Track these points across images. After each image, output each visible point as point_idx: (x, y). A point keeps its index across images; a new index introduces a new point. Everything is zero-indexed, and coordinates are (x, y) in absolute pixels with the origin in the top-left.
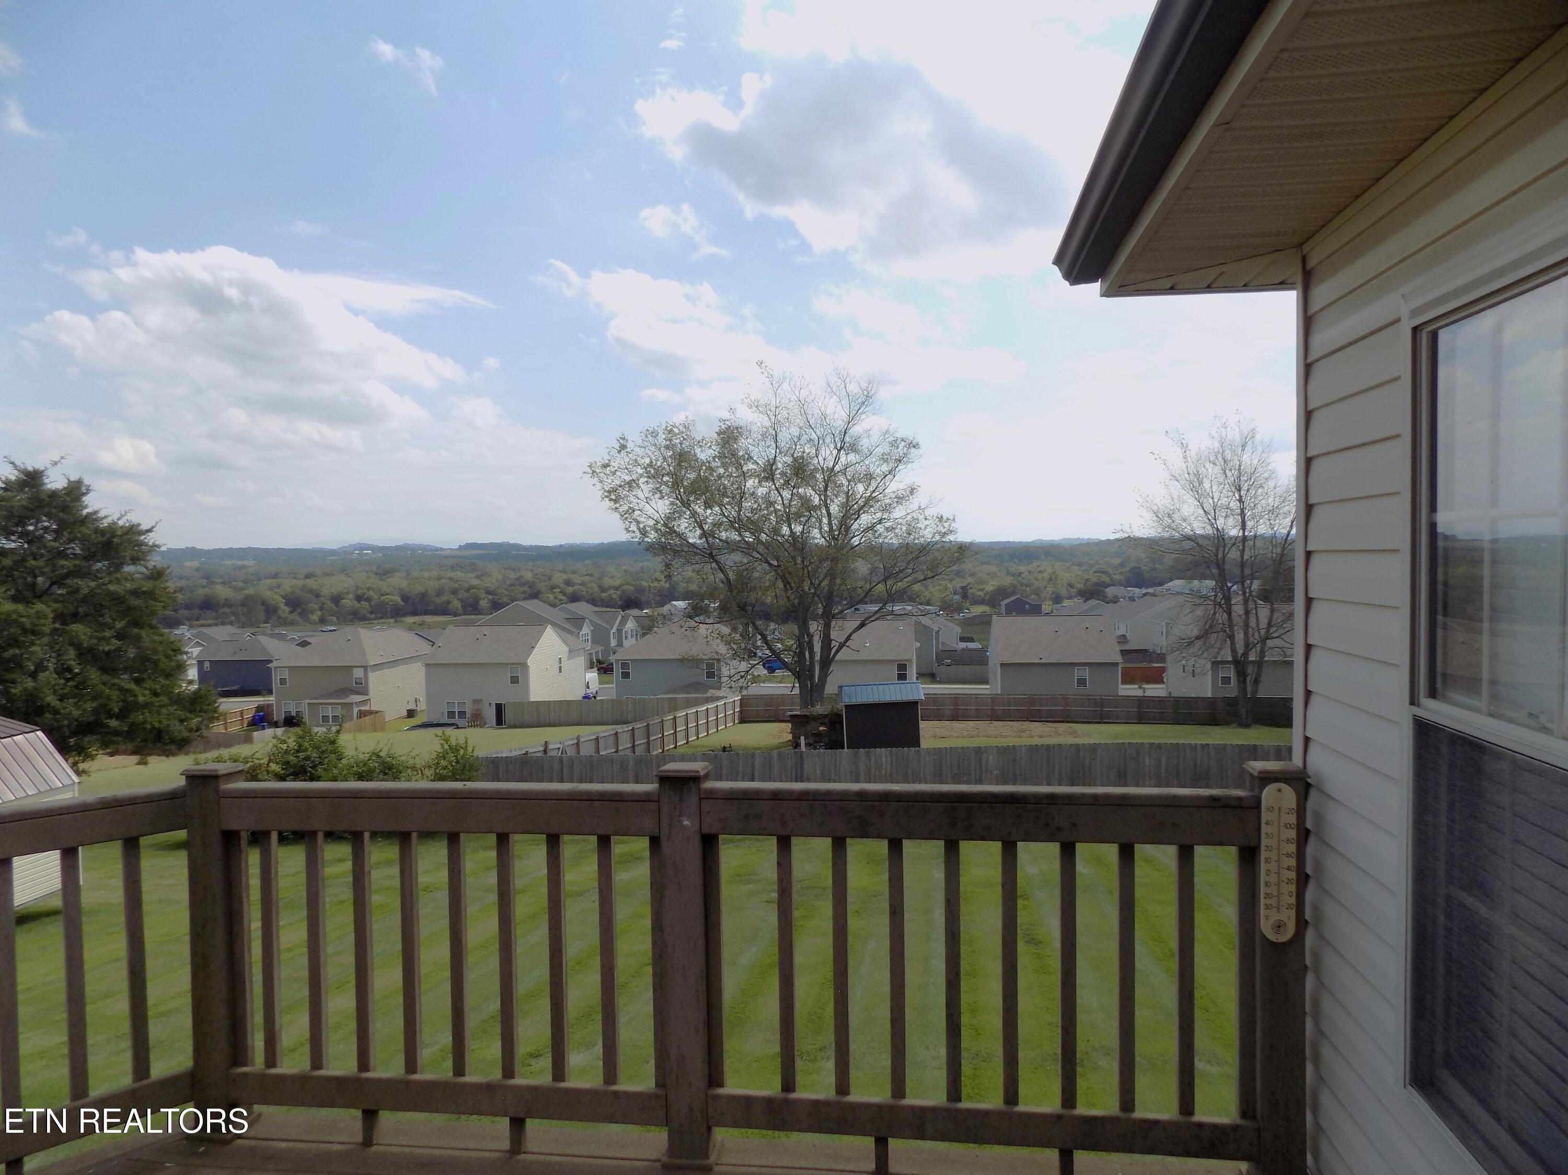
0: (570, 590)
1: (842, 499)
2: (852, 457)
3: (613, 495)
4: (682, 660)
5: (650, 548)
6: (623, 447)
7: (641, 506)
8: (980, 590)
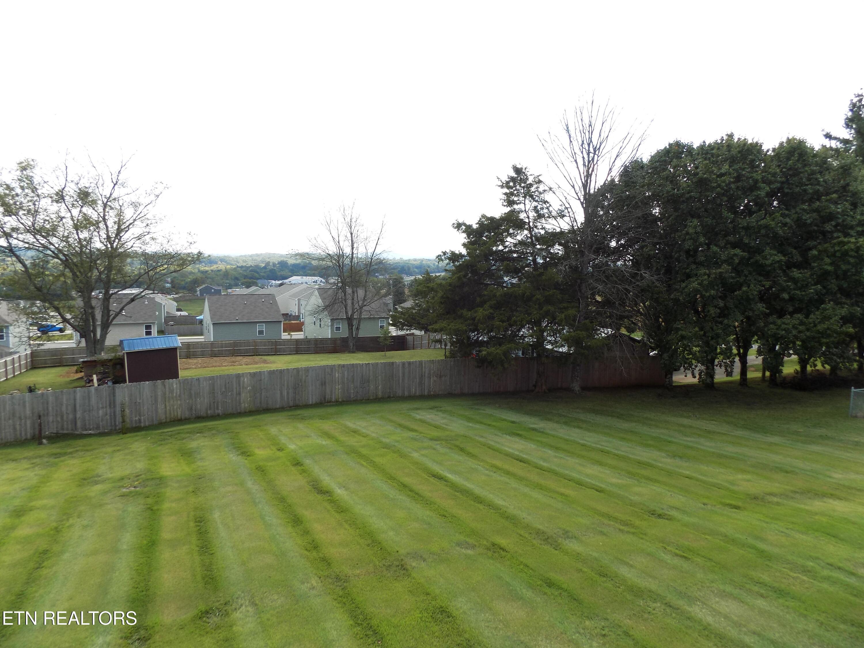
8: (182, 281)
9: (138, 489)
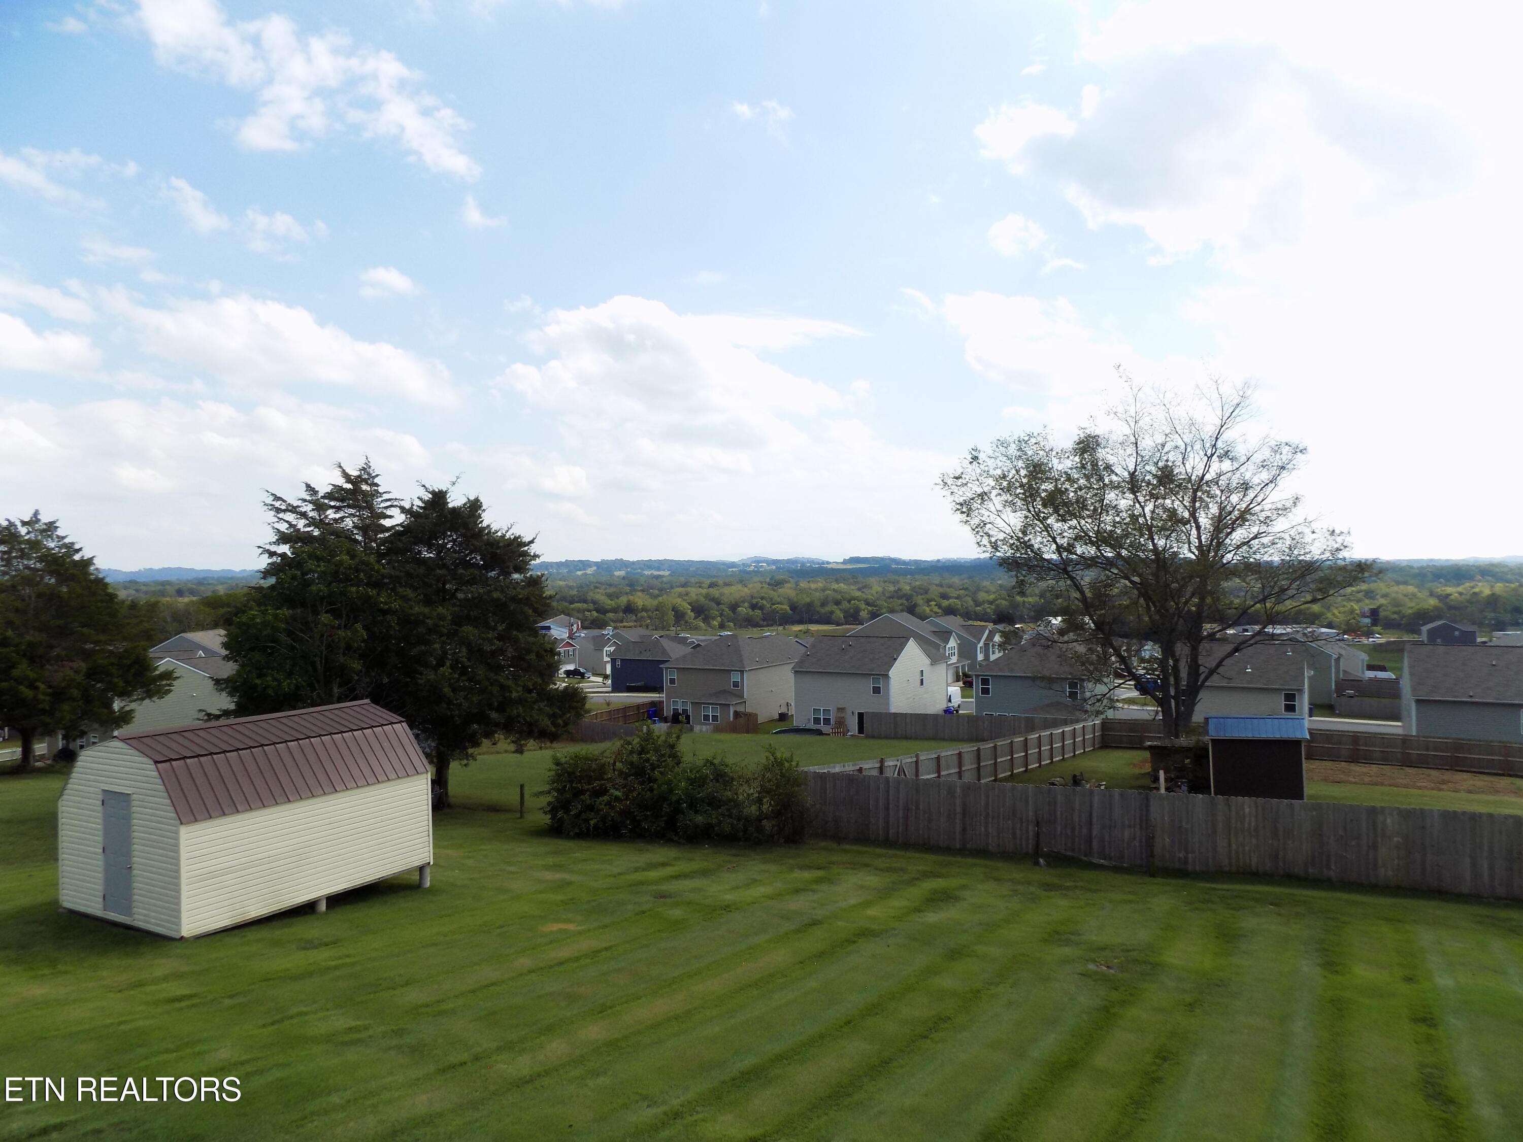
0: (945, 603)
1: (1214, 509)
2: (1226, 465)
3: (966, 508)
4: (1034, 679)
5: (1004, 563)
6: (975, 458)
7: (992, 519)
8: (1395, 613)
9: (1112, 971)
